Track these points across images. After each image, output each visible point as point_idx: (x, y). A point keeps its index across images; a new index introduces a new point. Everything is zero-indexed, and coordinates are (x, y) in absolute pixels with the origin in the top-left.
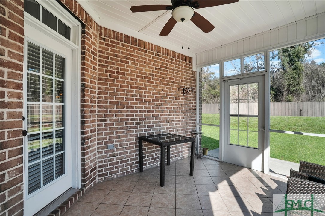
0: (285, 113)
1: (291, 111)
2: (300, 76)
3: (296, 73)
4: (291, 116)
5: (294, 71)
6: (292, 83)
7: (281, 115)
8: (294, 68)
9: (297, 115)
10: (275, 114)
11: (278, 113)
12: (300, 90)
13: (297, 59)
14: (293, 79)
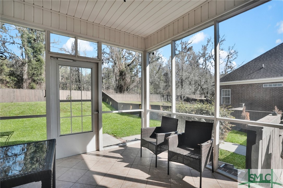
0: (32, 99)
1: (37, 97)
2: (42, 68)
3: (39, 65)
4: (38, 101)
5: (37, 62)
6: (35, 72)
7: (28, 101)
8: (37, 60)
9: (42, 100)
10: (22, 100)
11: (25, 100)
12: (42, 80)
13: (39, 53)
14: (36, 69)
